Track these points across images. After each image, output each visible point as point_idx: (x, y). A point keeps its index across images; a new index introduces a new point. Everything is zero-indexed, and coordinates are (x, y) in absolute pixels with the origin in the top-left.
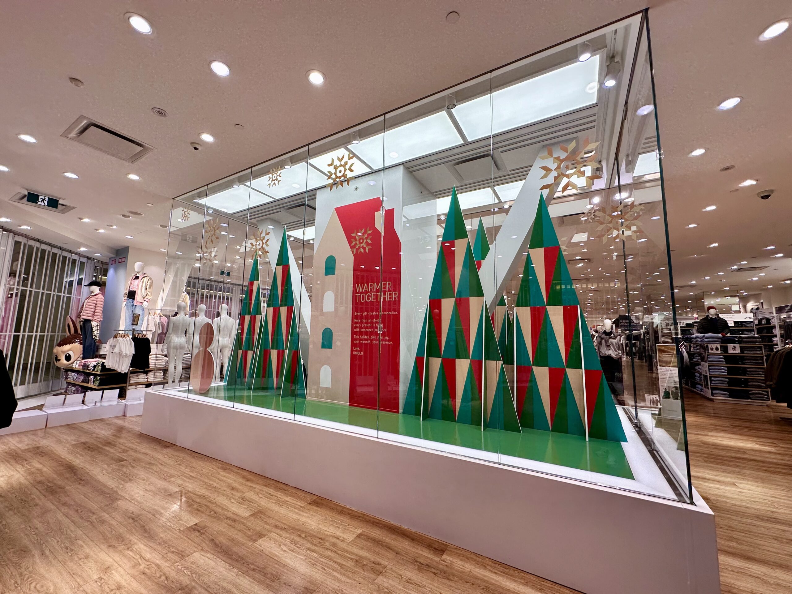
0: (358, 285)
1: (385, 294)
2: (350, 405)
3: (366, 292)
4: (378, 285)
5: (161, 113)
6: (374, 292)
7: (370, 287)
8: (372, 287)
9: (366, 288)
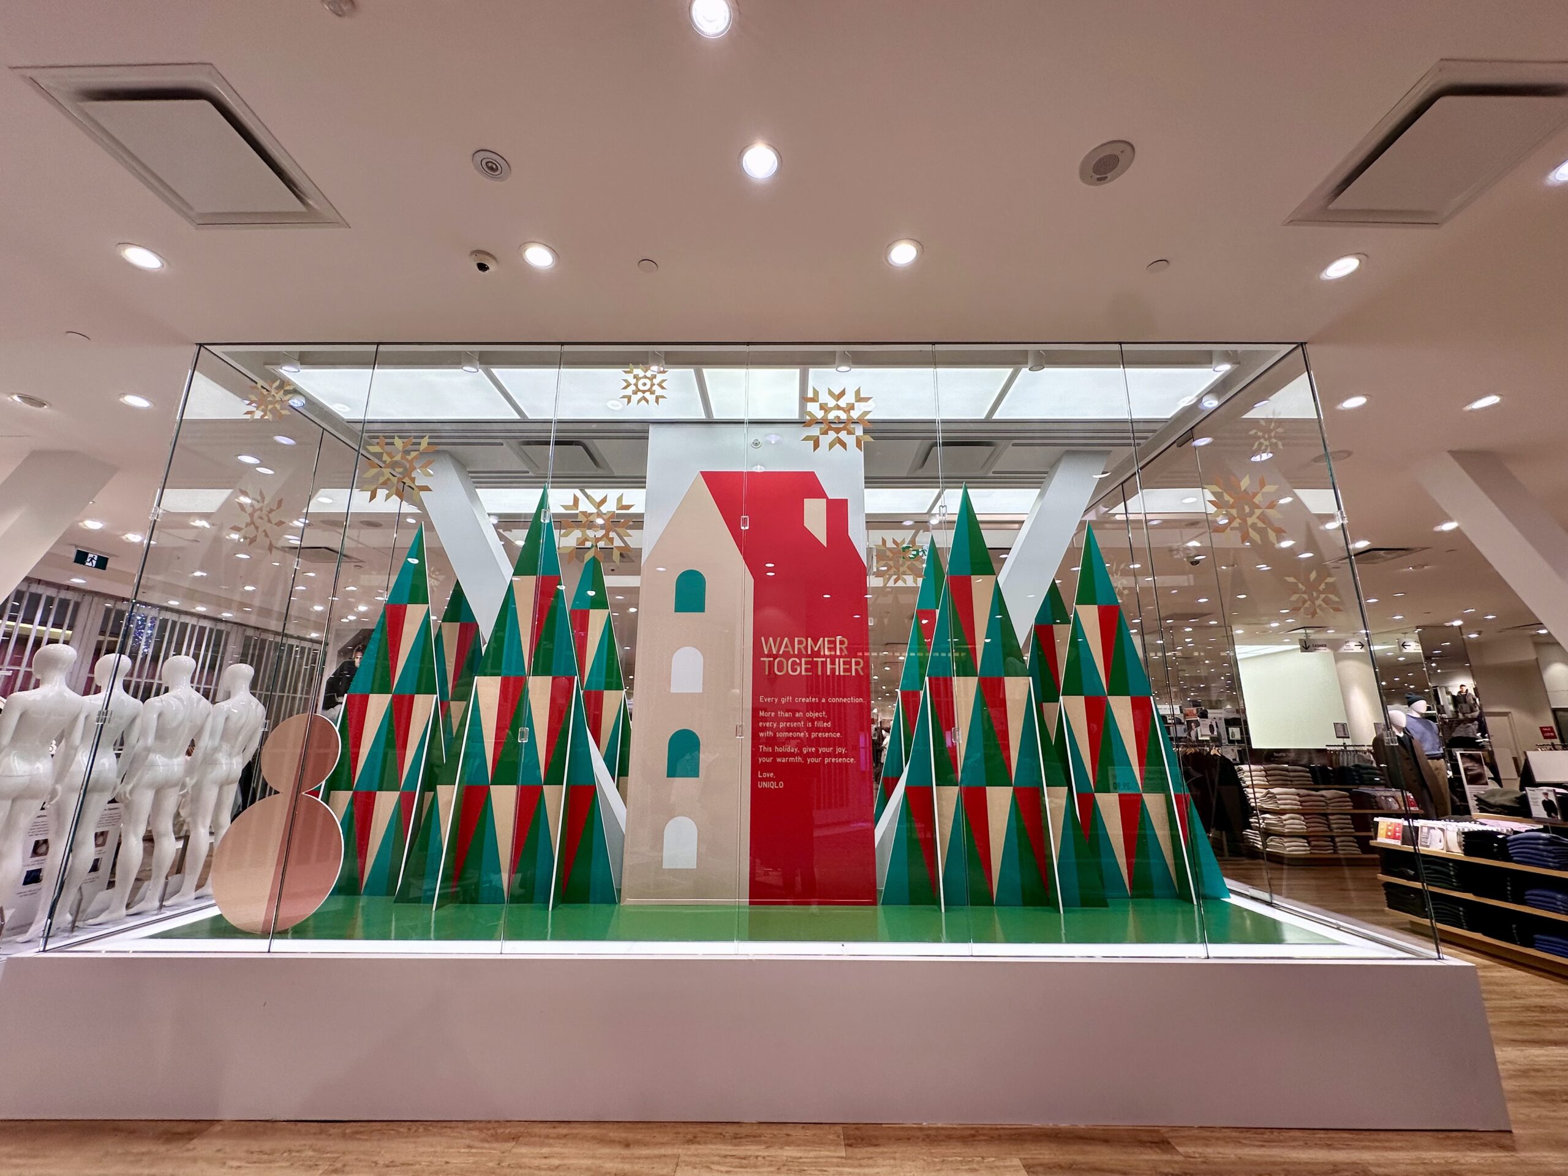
0: (767, 642)
1: (833, 663)
2: (751, 903)
3: (787, 655)
4: (815, 642)
5: (492, 168)
6: (808, 656)
7: (796, 646)
8: (801, 646)
9: (786, 646)
